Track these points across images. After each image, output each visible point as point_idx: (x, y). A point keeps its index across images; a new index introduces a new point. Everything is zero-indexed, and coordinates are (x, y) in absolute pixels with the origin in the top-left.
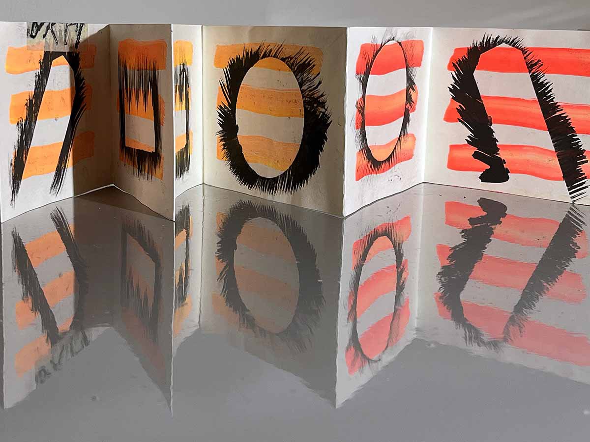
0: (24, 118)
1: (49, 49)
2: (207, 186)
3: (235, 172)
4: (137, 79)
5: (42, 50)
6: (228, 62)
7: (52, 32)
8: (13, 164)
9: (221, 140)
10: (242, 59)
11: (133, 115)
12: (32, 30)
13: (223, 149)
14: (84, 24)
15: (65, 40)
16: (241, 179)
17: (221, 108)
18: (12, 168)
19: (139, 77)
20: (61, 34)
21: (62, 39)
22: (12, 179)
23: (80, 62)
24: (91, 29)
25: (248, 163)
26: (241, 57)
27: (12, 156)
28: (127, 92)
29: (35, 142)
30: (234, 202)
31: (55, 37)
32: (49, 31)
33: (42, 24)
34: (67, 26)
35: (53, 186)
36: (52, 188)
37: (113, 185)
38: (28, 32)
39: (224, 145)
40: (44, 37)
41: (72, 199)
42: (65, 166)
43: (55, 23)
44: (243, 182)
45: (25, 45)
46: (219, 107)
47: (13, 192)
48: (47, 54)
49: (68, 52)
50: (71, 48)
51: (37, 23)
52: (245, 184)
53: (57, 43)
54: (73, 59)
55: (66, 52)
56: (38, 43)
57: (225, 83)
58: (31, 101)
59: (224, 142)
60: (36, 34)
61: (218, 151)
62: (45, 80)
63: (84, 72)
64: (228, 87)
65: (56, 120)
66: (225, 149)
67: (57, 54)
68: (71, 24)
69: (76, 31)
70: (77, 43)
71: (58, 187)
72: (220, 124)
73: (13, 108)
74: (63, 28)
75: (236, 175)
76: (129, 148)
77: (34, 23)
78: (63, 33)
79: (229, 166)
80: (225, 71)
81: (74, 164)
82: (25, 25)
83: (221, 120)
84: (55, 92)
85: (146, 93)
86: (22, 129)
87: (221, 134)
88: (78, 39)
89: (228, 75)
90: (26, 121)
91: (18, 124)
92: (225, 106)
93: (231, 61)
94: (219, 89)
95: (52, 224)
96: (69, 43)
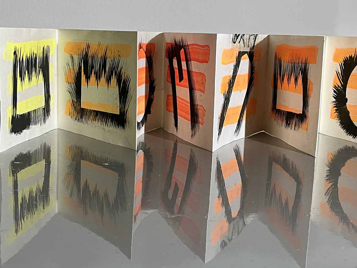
0: (227, 91)
1: (241, 50)
2: (321, 135)
3: (343, 127)
4: (289, 68)
5: (238, 51)
6: (343, 59)
7: (243, 40)
8: (220, 118)
9: (334, 107)
10: (354, 57)
11: (284, 91)
12: (235, 39)
13: (335, 112)
14: (257, 35)
15: (248, 45)
16: (347, 132)
17: (335, 87)
18: (219, 120)
19: (291, 67)
20: (247, 41)
21: (247, 43)
22: (219, 126)
23: (254, 57)
24: (261, 38)
25: (353, 122)
26: (353, 56)
27: (220, 114)
28: (280, 76)
29: (230, 106)
30: (341, 146)
31: (244, 43)
32: (242, 39)
33: (239, 35)
34: (250, 36)
35: (236, 131)
36: (235, 132)
37: (263, 131)
38: (233, 40)
39: (336, 110)
40: (239, 43)
41: (244, 139)
42: (242, 119)
43: (245, 35)
44: (349, 134)
45: (230, 47)
46: (334, 86)
47: (219, 134)
48: (240, 52)
49: (249, 52)
50: (251, 49)
51: (237, 34)
52: (350, 135)
53: (244, 46)
54: (251, 56)
55: (248, 52)
56: (236, 47)
57: (340, 72)
58: (230, 81)
59: (336, 108)
60: (236, 41)
61: (331, 114)
62: (238, 68)
63: (255, 64)
64: (341, 74)
65: (240, 92)
66: (337, 112)
67: (244, 53)
68: (252, 35)
69: (254, 39)
70: (254, 46)
71: (238, 131)
72: (334, 97)
73: (222, 85)
74: (248, 38)
75: (344, 129)
76: (279, 110)
77: (236, 34)
78: (248, 40)
79: (339, 123)
80: (340, 64)
81: (246, 118)
82: (232, 36)
83: (335, 94)
84: (241, 75)
85: (297, 78)
86: (225, 97)
87: (335, 103)
88: (254, 44)
89: (342, 67)
90: (227, 92)
91: (224, 95)
92: (338, 86)
93: (345, 58)
94: (335, 75)
95: (234, 154)
96: (250, 46)
